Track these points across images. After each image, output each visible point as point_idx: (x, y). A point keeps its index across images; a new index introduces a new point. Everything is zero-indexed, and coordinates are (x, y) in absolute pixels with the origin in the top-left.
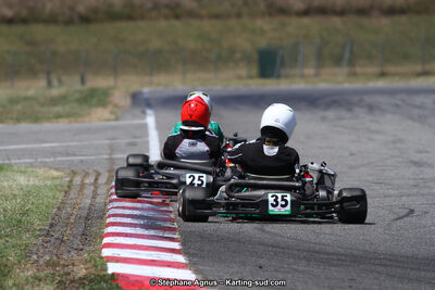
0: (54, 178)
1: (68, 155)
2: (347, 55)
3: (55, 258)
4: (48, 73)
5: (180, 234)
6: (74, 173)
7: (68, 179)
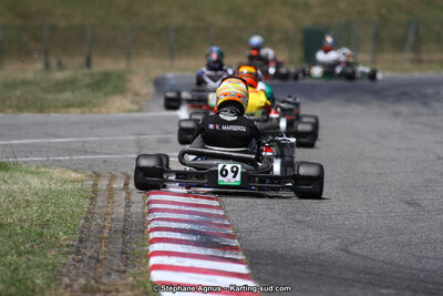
0: (73, 181)
1: (86, 153)
2: (411, 38)
3: (93, 282)
4: (46, 53)
5: (244, 254)
6: (98, 175)
7: (91, 183)
